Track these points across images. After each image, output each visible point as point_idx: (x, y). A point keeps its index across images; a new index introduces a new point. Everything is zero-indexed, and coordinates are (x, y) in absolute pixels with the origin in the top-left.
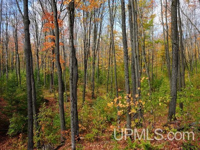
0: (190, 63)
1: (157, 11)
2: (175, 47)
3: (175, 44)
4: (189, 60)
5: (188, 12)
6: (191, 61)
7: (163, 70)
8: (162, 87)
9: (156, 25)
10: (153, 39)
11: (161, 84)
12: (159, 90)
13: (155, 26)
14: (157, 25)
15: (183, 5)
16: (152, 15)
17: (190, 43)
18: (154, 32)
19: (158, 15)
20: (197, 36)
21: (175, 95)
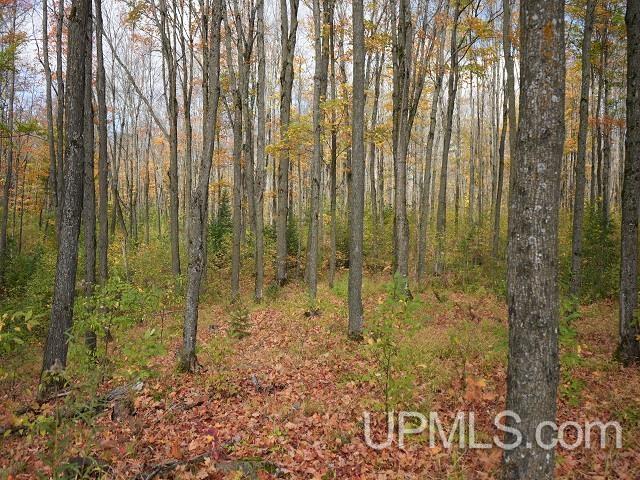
0: (131, 210)
1: (30, 25)
2: (75, 155)
3: (74, 142)
4: (127, 200)
5: (133, 56)
6: (133, 205)
7: (44, 226)
8: (36, 281)
9: (25, 69)
10: (11, 115)
11: (34, 270)
12: (24, 291)
13: (22, 75)
14: (29, 72)
15: (116, 29)
16: (12, 34)
17: (132, 150)
18: (17, 93)
19: (32, 38)
20: (152, 133)
21: (66, 308)
